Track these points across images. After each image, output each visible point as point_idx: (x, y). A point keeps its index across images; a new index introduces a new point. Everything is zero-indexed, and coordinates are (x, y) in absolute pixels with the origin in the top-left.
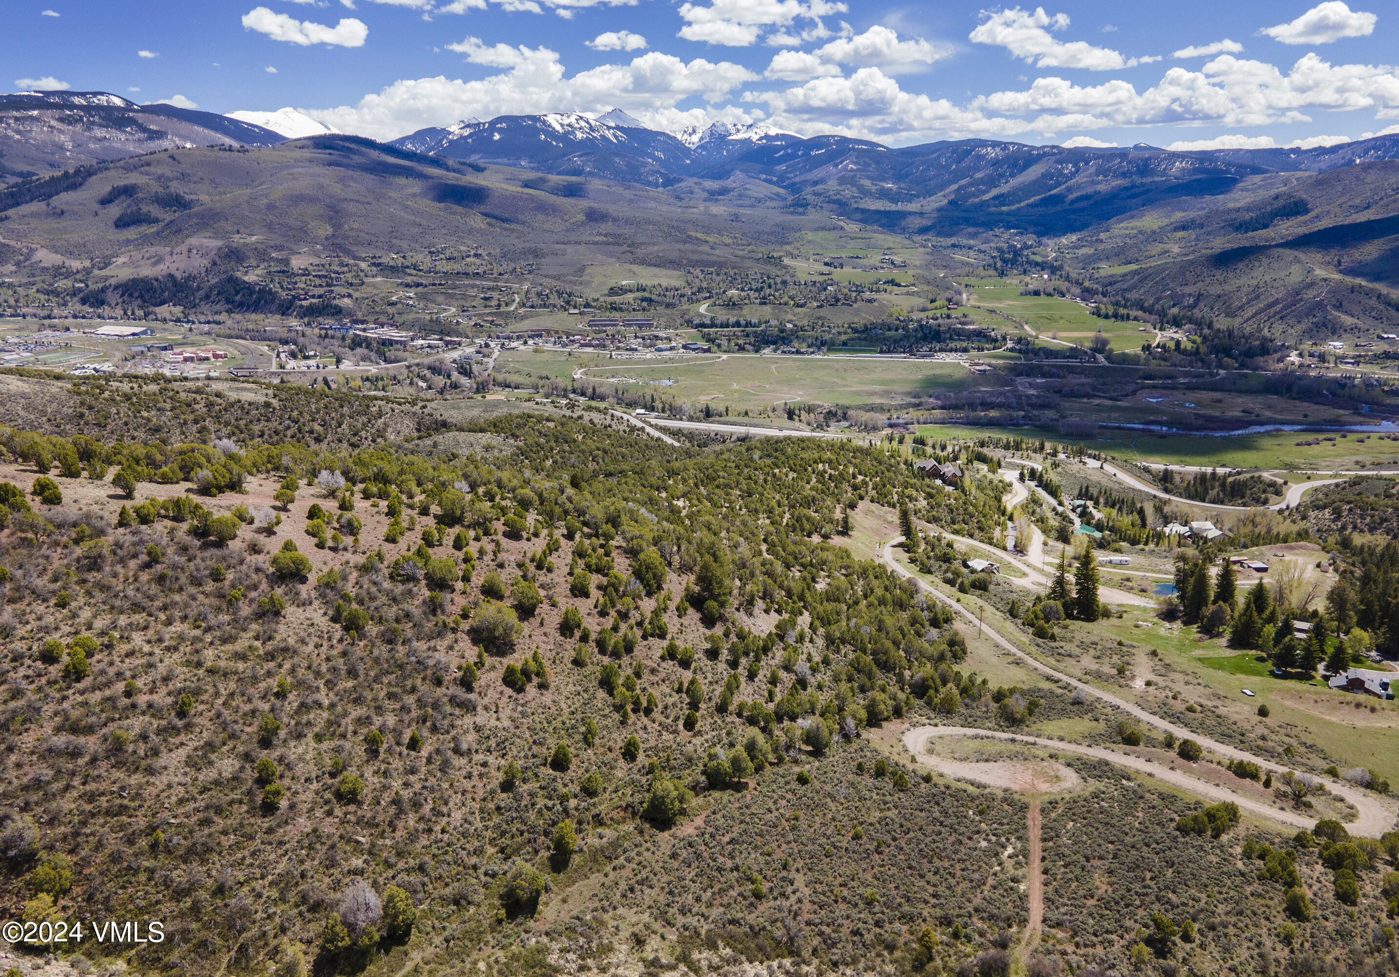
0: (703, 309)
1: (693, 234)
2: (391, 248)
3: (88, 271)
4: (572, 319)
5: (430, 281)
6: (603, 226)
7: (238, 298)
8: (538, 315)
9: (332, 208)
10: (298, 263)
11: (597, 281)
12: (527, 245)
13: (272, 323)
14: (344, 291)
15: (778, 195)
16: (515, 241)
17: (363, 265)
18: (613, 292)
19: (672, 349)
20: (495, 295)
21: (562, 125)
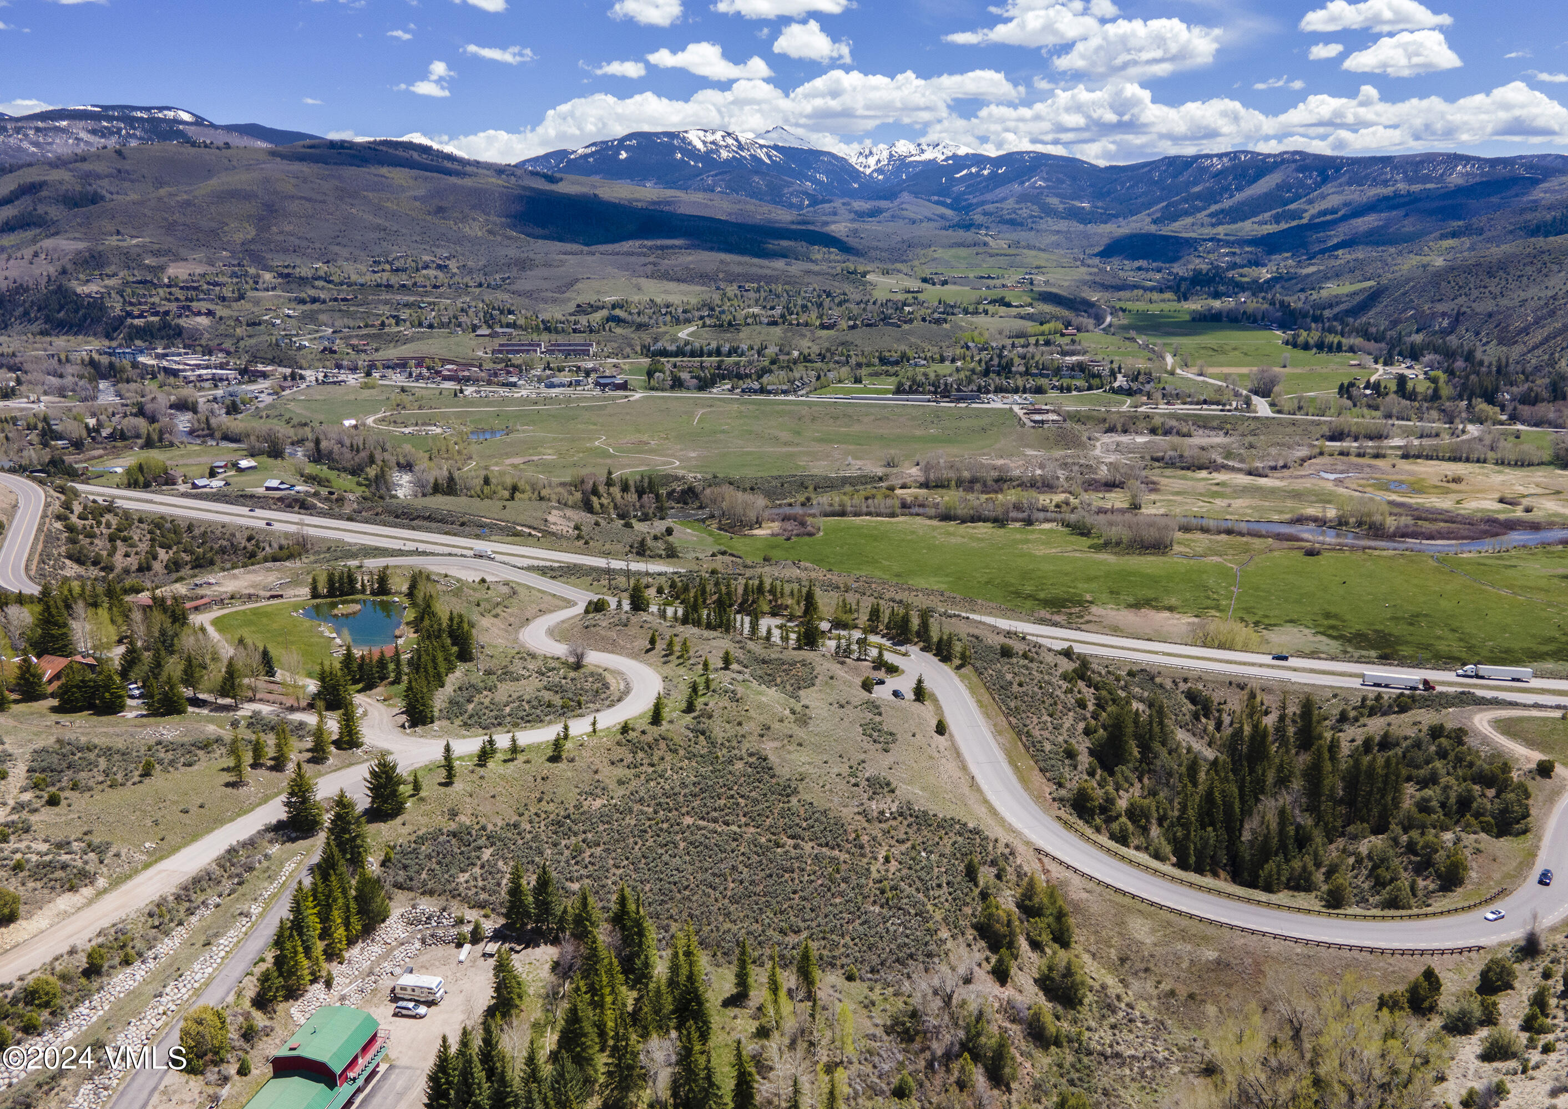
0: (684, 332)
4: (472, 342)
7: (59, 317)
8: (428, 337)
9: (268, 206)
10: (174, 272)
14: (206, 307)
17: (265, 276)
21: (704, 143)
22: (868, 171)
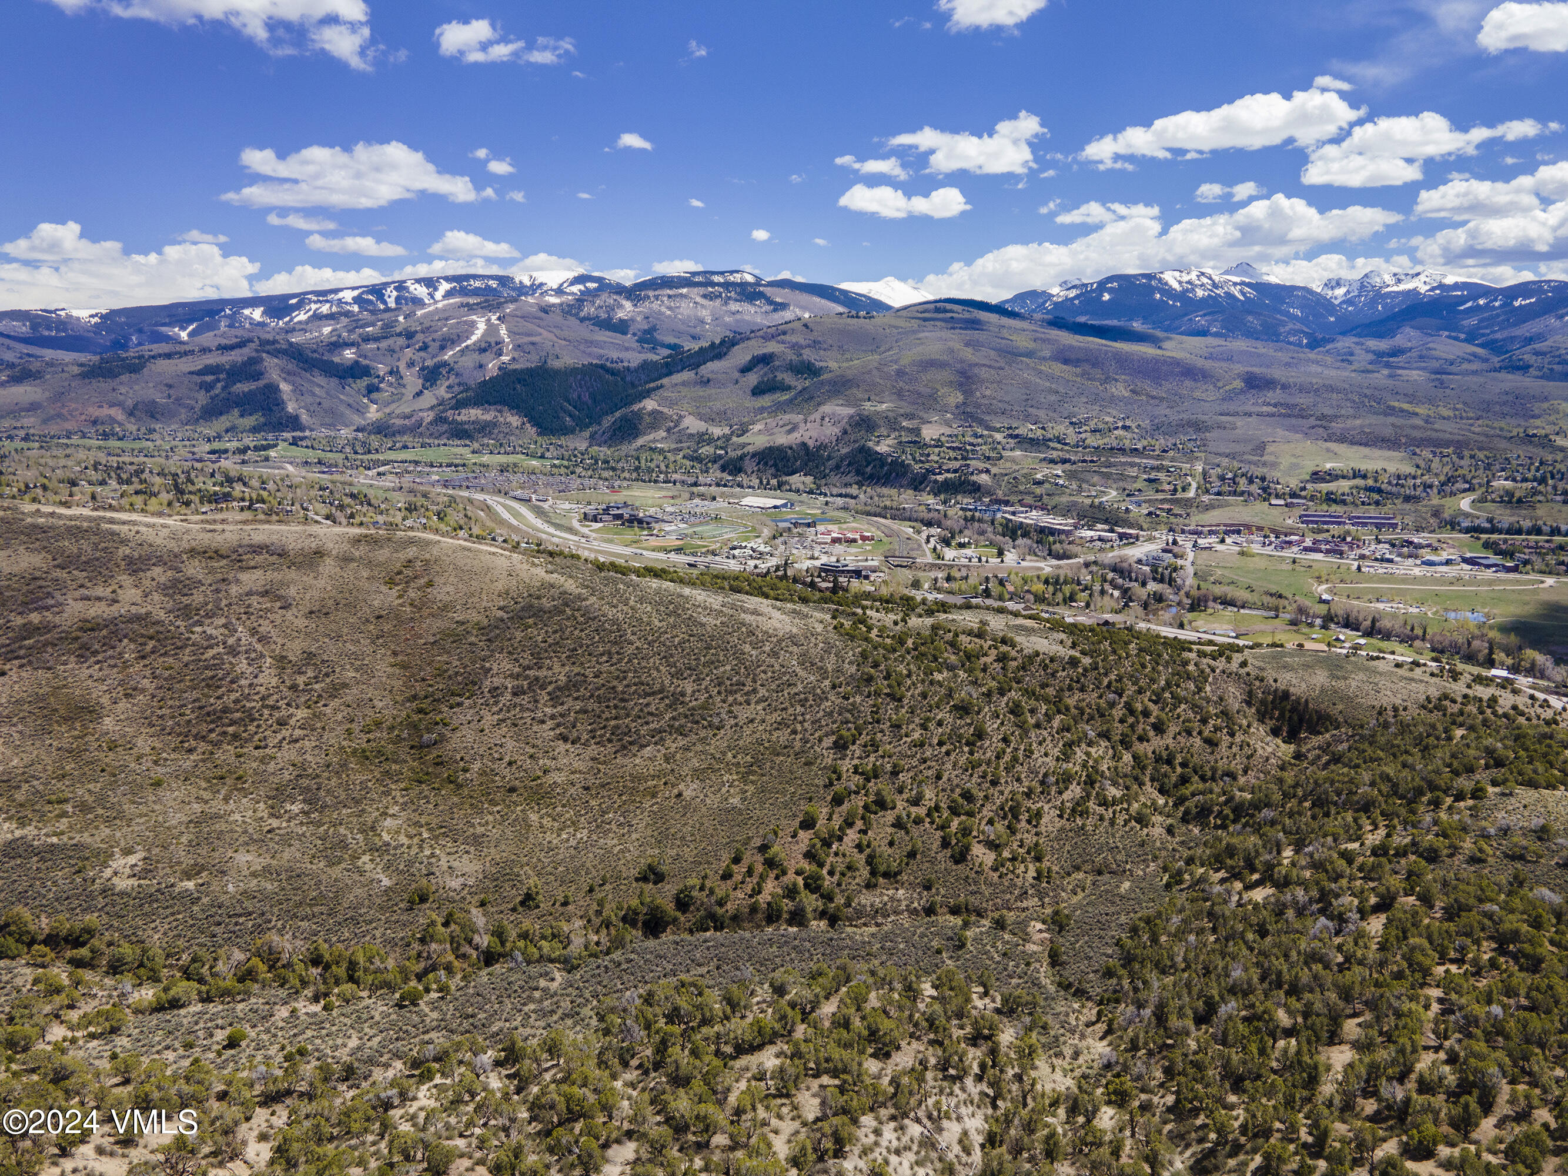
0: (1465, 503)
1: (1396, 404)
2: (1027, 417)
3: (727, 438)
4: (1275, 512)
5: (1079, 457)
6: (1270, 394)
7: (869, 469)
8: (1228, 505)
9: (962, 373)
10: (929, 433)
11: (1285, 462)
12: (1185, 416)
13: (906, 499)
14: (981, 465)
15: (1475, 355)
16: (1167, 411)
17: (999, 437)
18: (1317, 476)
19: (1448, 562)
20: (1162, 476)
21: (1180, 282)
22: (1337, 302)
